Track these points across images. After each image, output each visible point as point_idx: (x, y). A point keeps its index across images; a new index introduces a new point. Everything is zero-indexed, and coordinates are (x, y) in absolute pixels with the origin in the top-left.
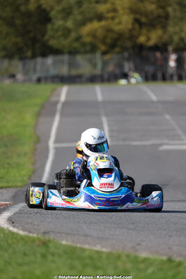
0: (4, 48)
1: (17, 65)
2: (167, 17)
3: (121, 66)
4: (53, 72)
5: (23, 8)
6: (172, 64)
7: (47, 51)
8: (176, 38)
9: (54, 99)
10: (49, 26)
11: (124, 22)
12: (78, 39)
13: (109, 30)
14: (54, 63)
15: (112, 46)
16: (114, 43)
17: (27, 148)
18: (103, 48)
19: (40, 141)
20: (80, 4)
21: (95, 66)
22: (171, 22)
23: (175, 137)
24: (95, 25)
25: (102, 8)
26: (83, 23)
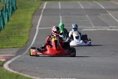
19: (33, 26)
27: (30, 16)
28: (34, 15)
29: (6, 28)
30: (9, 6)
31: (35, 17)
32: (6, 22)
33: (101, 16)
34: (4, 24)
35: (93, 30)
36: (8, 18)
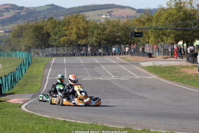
0: (36, 45)
1: (40, 51)
2: (87, 35)
3: (73, 51)
4: (51, 53)
5: (42, 32)
6: (89, 50)
7: (49, 46)
8: (90, 42)
9: (50, 62)
10: (50, 38)
11: (74, 37)
12: (59, 42)
13: (69, 40)
14: (52, 50)
15: (70, 45)
16: (70, 44)
17: (40, 79)
18: (67, 45)
19: (44, 77)
20: (60, 31)
21: (65, 51)
22: (89, 37)
23: (87, 76)
24: (65, 38)
25: (67, 32)
26: (61, 37)
27: (42, 69)
28: (45, 68)
29: (24, 78)
30: (26, 61)
31: (46, 69)
32: (24, 74)
33: (96, 69)
34: (22, 75)
35: (90, 79)
36: (25, 70)
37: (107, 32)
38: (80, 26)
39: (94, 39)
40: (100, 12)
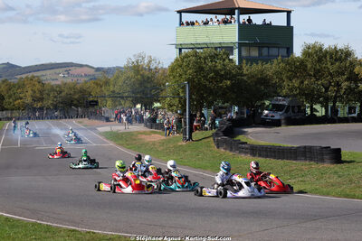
2: (43, 98)
12: (14, 105)
20: (14, 94)
22: (45, 100)
24: (19, 100)
25: (22, 95)
37: (63, 94)
38: (36, 89)
39: (50, 102)
40: (57, 71)
